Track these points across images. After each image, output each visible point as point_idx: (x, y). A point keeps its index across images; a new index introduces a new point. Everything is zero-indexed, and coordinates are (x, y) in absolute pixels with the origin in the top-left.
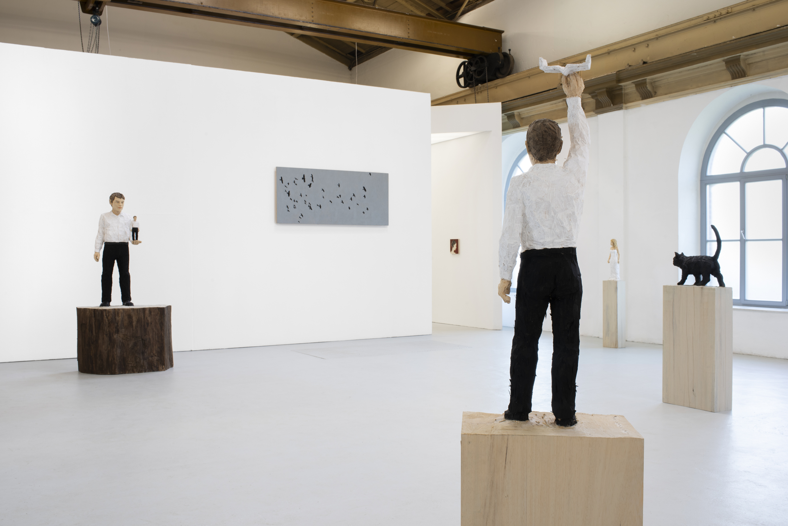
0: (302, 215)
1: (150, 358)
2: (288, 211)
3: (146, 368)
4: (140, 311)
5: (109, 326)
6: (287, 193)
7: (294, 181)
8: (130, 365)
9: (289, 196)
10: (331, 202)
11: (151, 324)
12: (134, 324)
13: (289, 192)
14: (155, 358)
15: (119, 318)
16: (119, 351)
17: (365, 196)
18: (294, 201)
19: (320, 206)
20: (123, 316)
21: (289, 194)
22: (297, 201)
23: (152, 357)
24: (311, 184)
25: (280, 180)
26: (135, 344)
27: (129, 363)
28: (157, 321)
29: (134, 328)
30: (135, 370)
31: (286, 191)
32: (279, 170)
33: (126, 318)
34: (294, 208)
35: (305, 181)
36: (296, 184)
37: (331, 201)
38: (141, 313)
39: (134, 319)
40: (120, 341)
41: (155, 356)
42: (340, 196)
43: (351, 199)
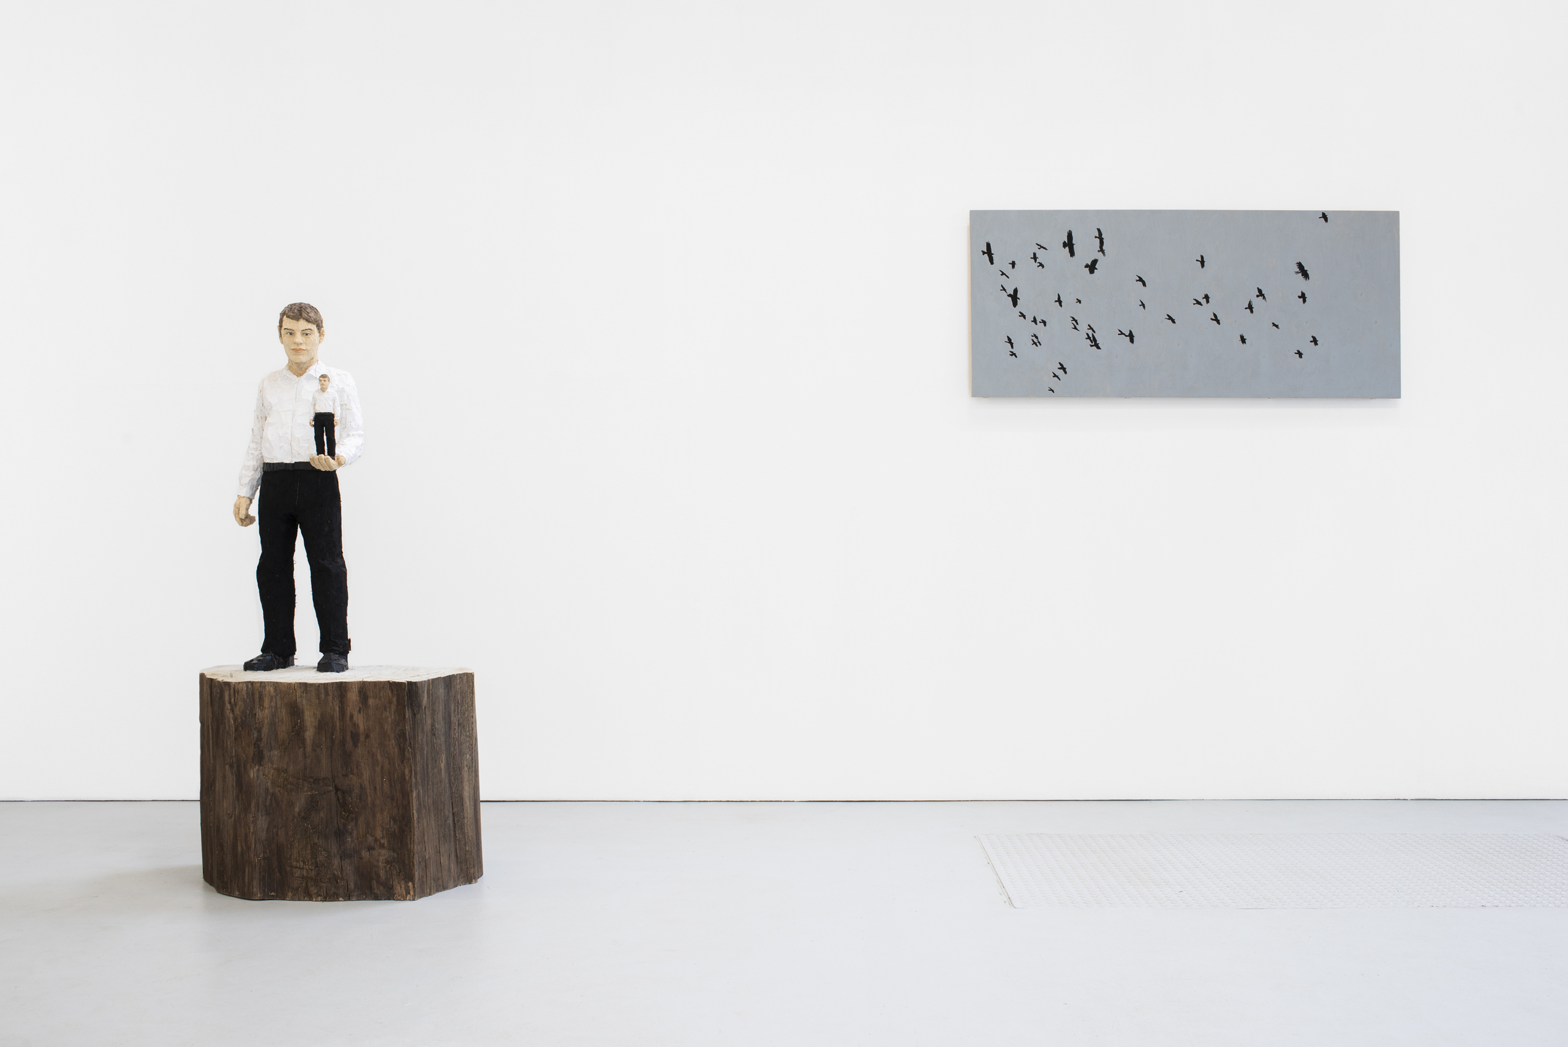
0: (1063, 368)
1: (365, 854)
2: (1013, 354)
3: (352, 886)
4: (327, 694)
5: (235, 738)
6: (1009, 295)
7: (1035, 254)
8: (298, 873)
9: (1015, 304)
10: (1173, 321)
11: (367, 736)
12: (309, 734)
13: (1016, 291)
14: (379, 855)
15: (263, 715)
16: (262, 822)
17: (1303, 297)
18: (1035, 321)
19: (1131, 336)
20: (276, 707)
21: (1014, 297)
22: (1044, 323)
23: (370, 849)
24: (1095, 262)
25: (984, 253)
26: (313, 805)
27: (294, 863)
28: (387, 727)
29: (309, 749)
30: (313, 890)
31: (1004, 289)
32: (978, 219)
33: (283, 713)
34: (1034, 343)
35: (1072, 253)
36: (1041, 265)
37: (1170, 318)
38: (330, 698)
39: (310, 719)
40: (267, 789)
41: (382, 846)
42: (1207, 297)
43: (1250, 307)
